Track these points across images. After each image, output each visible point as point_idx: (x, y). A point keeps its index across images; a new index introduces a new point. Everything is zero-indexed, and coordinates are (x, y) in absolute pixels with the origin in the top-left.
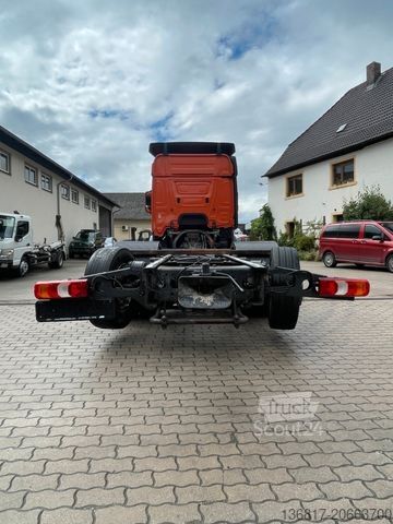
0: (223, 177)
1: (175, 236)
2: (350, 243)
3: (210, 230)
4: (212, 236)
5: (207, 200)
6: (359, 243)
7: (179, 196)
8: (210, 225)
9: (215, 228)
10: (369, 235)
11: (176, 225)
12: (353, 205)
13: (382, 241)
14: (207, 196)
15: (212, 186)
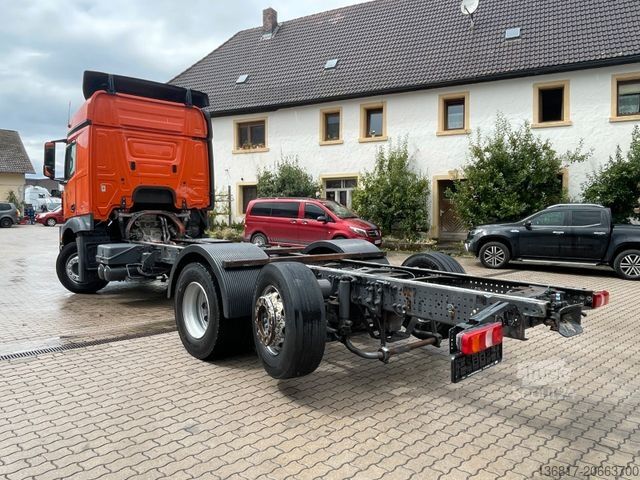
0: (195, 138)
1: (126, 220)
2: (288, 223)
3: (179, 211)
4: (181, 219)
5: (175, 167)
6: (299, 224)
7: (134, 159)
8: (178, 205)
9: (185, 209)
10: (314, 216)
11: (130, 204)
12: (267, 176)
13: (326, 222)
14: (174, 163)
15: (179, 150)
